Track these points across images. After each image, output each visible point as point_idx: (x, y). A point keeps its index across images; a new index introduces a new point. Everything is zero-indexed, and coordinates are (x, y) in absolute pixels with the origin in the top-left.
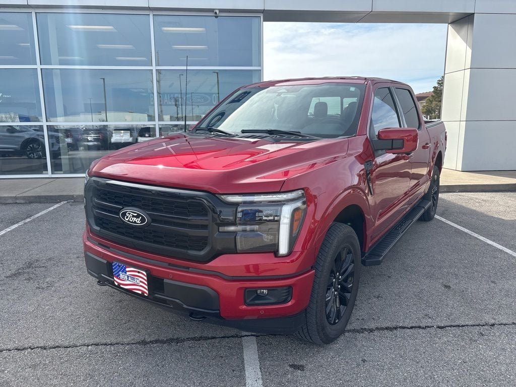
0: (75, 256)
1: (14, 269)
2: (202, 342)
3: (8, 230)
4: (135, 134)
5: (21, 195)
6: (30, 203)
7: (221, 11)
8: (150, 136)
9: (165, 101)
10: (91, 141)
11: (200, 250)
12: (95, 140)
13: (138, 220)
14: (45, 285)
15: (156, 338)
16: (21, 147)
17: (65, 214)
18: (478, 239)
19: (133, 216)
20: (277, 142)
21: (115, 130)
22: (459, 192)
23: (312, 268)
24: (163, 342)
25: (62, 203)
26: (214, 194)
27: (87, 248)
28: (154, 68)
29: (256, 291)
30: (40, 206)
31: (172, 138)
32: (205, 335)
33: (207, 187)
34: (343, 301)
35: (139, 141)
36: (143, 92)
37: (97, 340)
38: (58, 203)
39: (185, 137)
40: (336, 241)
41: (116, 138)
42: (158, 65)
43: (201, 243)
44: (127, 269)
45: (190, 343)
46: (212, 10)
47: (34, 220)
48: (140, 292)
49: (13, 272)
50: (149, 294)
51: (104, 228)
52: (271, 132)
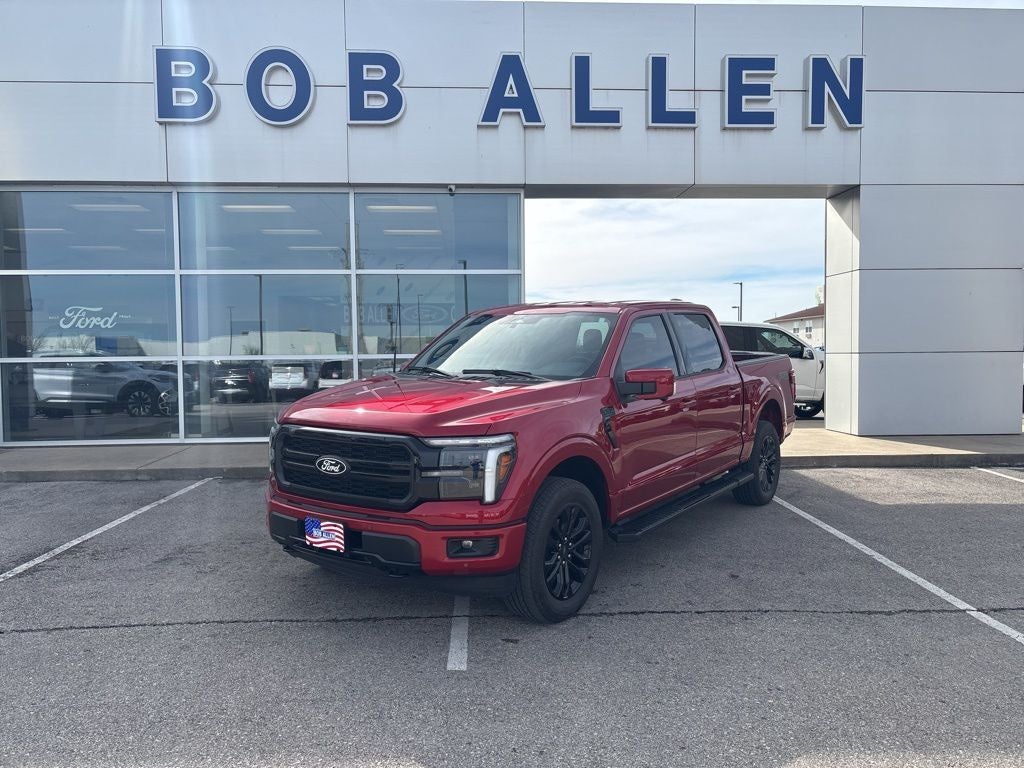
0: (239, 542)
1: (162, 554)
2: (404, 620)
3: (138, 512)
4: (314, 373)
5: (143, 468)
6: (159, 479)
7: (458, 186)
8: (340, 378)
9: (369, 317)
10: (232, 387)
11: (402, 499)
12: (239, 384)
13: (336, 469)
14: (209, 570)
15: (350, 616)
16: (118, 397)
17: (213, 494)
18: (818, 527)
19: (331, 464)
20: (501, 384)
21: (275, 366)
22: (838, 467)
23: (524, 520)
24: (356, 620)
25: (206, 480)
26: (417, 437)
27: (273, 507)
28: (353, 272)
29: (461, 542)
30: (173, 484)
31: (376, 381)
32: (406, 615)
33: (411, 431)
34: (576, 576)
35: (320, 386)
36: (332, 302)
37: (281, 617)
38: (200, 480)
39: (394, 378)
40: (556, 495)
41: (277, 380)
42: (359, 267)
43: (402, 490)
44: (322, 524)
45: (391, 621)
46: (445, 186)
47: (170, 502)
48: (335, 549)
49: (162, 557)
50: (345, 551)
51: (295, 482)
52: (497, 373)
